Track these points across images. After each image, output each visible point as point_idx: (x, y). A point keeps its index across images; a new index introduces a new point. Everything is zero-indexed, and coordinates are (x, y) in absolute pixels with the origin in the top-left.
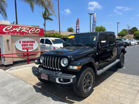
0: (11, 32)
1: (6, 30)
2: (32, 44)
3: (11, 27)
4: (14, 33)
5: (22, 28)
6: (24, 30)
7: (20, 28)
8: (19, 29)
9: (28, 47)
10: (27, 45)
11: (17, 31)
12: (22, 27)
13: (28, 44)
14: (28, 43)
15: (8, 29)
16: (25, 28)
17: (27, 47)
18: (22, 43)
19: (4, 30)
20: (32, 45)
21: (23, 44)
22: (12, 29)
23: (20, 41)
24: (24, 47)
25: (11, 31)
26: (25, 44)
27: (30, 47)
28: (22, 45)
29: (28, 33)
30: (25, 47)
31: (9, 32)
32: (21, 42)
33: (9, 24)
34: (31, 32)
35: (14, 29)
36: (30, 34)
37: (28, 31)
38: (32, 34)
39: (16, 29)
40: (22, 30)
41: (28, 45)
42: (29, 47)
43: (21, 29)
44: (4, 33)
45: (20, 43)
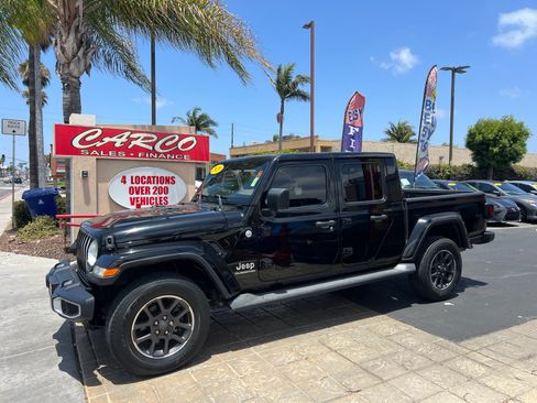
0: (99, 149)
1: (82, 142)
2: (164, 186)
3: (100, 132)
4: (106, 153)
5: (134, 136)
6: (139, 143)
7: (127, 134)
8: (124, 139)
9: (152, 195)
10: (148, 190)
11: (117, 145)
12: (132, 132)
13: (151, 186)
14: (149, 182)
15: (88, 139)
16: (142, 135)
17: (146, 196)
18: (129, 184)
19: (76, 143)
20: (166, 191)
21: (134, 185)
22: (100, 139)
23: (124, 177)
24: (135, 195)
25: (99, 144)
26: (141, 185)
27: (158, 196)
28: (131, 190)
29: (154, 151)
30: (140, 196)
31: (90, 150)
32: (128, 180)
33: (94, 125)
34: (163, 147)
35: (107, 140)
36: (159, 154)
37: (153, 144)
38: (165, 154)
39: (114, 139)
40: (133, 143)
41: (152, 191)
42: (155, 196)
43: (130, 140)
44: (77, 152)
45: (125, 182)
